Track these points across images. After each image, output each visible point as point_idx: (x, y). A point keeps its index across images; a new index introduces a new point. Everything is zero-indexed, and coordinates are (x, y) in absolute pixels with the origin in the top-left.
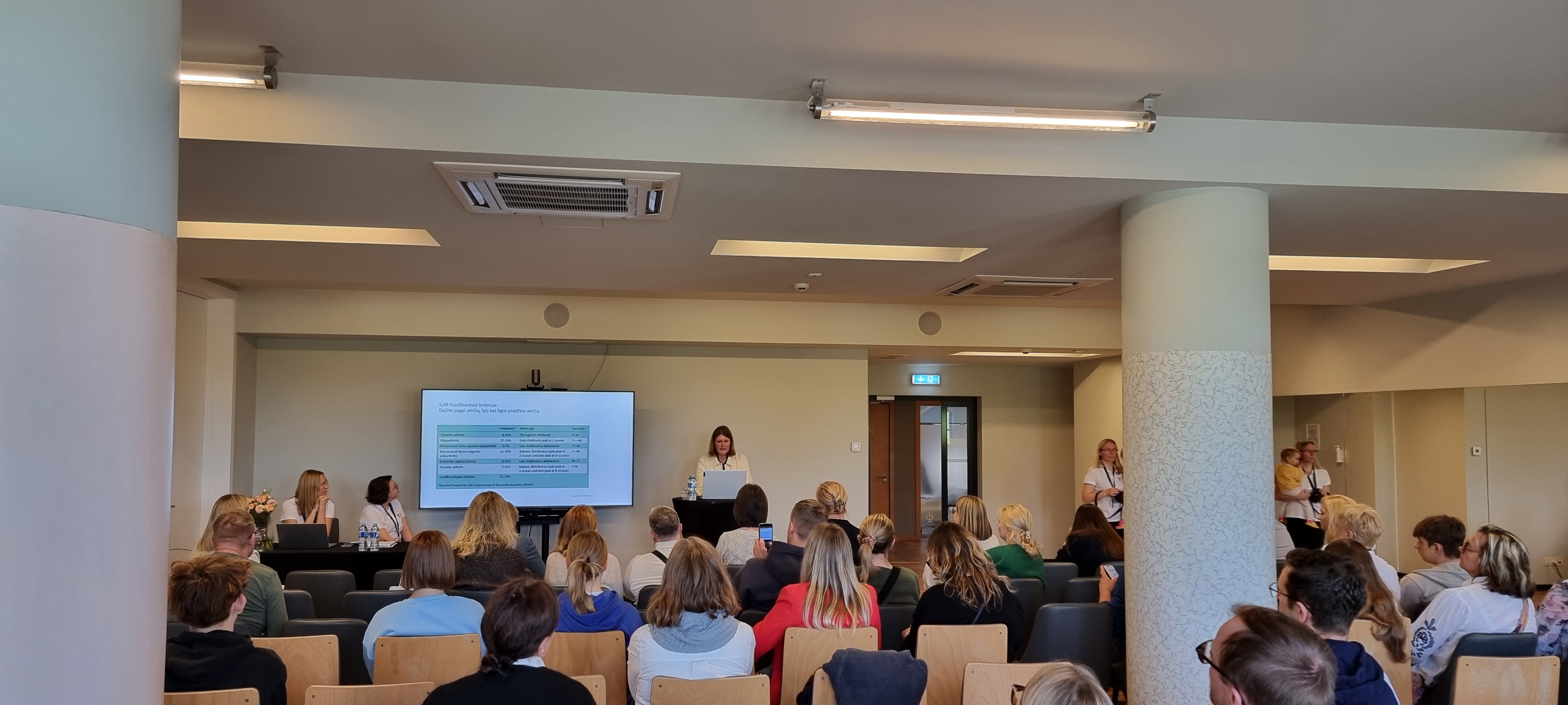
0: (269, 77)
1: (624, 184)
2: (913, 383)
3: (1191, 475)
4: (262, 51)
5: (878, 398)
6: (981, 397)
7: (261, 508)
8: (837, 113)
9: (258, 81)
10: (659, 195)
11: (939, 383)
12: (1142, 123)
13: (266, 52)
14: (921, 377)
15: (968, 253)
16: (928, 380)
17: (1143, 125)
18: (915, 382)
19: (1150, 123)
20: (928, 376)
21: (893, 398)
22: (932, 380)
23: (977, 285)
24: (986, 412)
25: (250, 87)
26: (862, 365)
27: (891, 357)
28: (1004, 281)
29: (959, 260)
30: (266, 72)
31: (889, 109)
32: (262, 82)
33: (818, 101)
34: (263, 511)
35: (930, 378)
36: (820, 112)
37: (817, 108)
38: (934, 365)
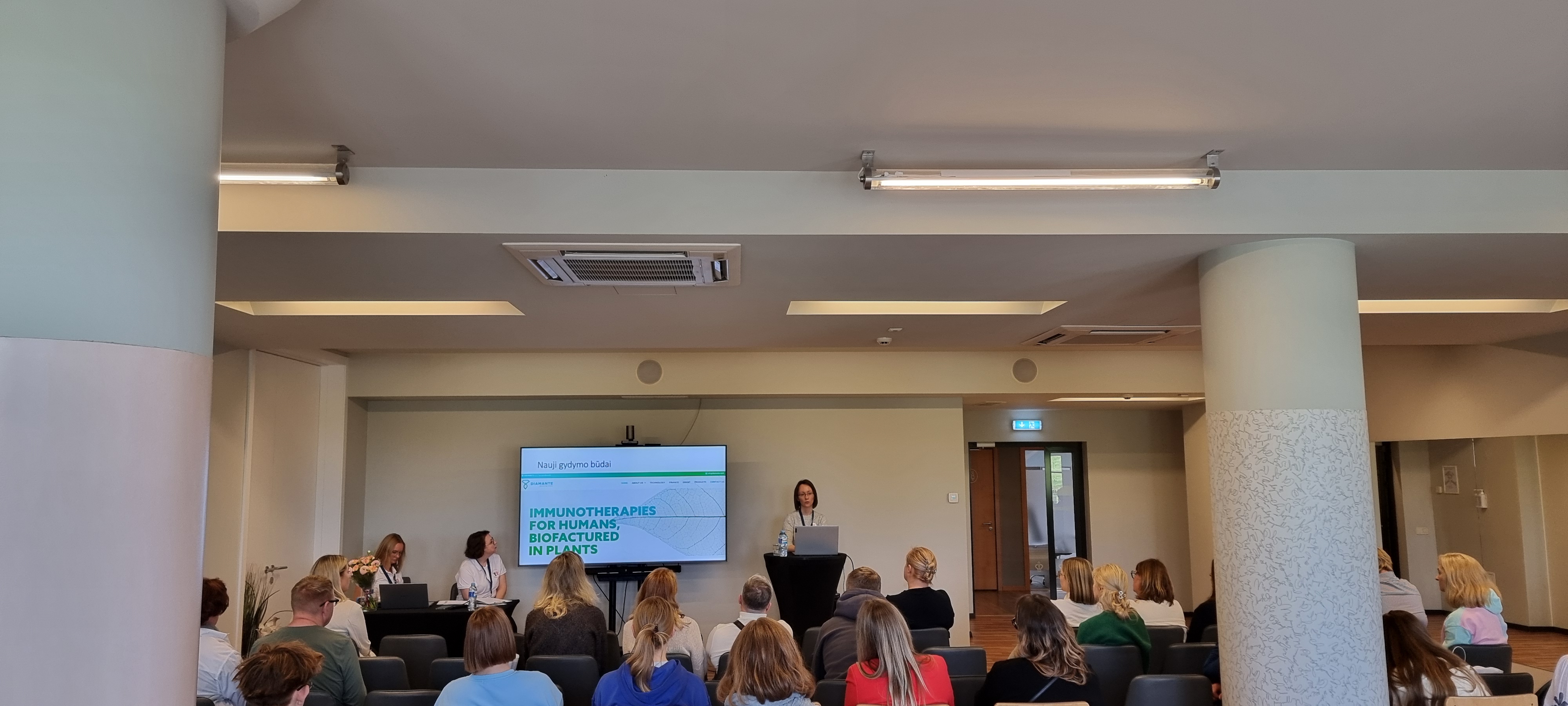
0: (340, 174)
1: (687, 256)
2: (1014, 428)
3: (1283, 542)
4: (334, 150)
5: (978, 445)
6: (1086, 442)
7: (365, 570)
8: (889, 183)
9: (330, 178)
10: (723, 265)
11: (1041, 429)
12: (1205, 180)
13: (338, 150)
14: (1022, 423)
15: (1048, 306)
16: (1030, 425)
17: (1207, 181)
18: (1016, 428)
19: (1214, 179)
20: (1030, 422)
21: (993, 445)
22: (1034, 425)
23: (1064, 335)
24: (1091, 458)
25: (323, 184)
26: (957, 415)
27: (987, 404)
28: (1092, 331)
29: (1041, 312)
30: (338, 170)
31: (940, 176)
32: (334, 179)
33: (868, 172)
34: (366, 572)
35: (1031, 424)
36: (870, 183)
37: (867, 179)
38: (1037, 410)
